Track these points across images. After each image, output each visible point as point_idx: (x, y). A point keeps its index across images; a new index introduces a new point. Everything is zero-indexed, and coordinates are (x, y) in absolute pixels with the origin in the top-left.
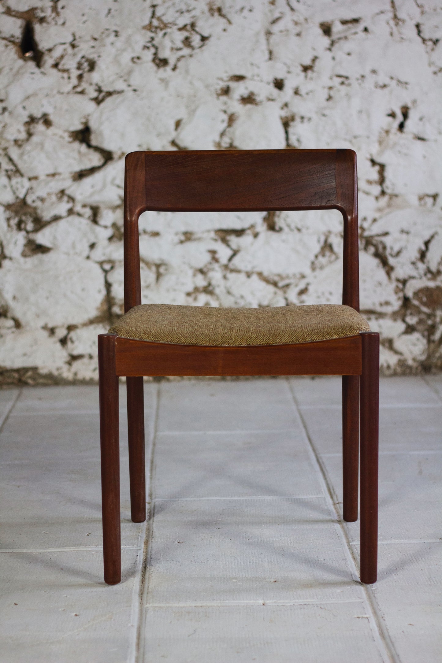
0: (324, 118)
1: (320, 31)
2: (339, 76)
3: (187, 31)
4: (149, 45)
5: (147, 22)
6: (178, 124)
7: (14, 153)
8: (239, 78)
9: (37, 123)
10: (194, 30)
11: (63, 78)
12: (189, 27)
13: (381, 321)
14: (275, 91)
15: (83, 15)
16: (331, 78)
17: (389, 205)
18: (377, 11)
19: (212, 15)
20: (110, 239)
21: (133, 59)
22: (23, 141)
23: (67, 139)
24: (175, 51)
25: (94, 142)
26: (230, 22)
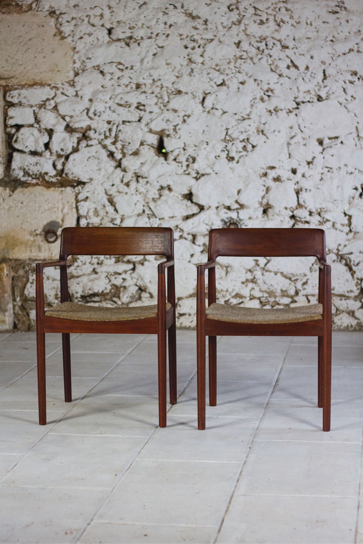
0: (318, 190)
1: (317, 143)
2: (327, 167)
3: (245, 142)
4: (225, 149)
5: (223, 138)
6: (239, 192)
7: (152, 205)
8: (273, 168)
9: (165, 190)
10: (248, 142)
11: (178, 166)
12: (246, 140)
13: (347, 301)
14: (292, 175)
15: (190, 133)
16: (323, 169)
17: (354, 238)
18: (349, 133)
19: (259, 134)
20: (202, 252)
21: (216, 157)
22: (157, 199)
23: (181, 198)
24: (238, 153)
25: (194, 200)
26: (267, 138)
